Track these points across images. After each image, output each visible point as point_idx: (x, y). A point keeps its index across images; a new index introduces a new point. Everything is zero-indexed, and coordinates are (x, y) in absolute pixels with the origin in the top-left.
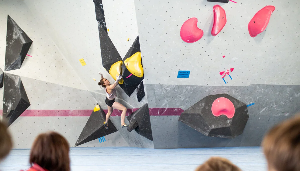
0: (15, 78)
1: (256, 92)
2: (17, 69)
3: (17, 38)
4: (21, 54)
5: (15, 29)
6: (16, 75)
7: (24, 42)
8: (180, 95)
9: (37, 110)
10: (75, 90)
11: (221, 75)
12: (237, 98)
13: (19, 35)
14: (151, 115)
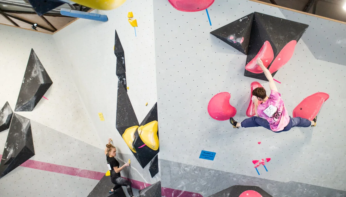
0: (24, 121)
1: (297, 191)
2: (28, 111)
3: (35, 77)
4: (35, 95)
5: (36, 65)
6: (25, 118)
7: (42, 82)
8: (200, 178)
9: (40, 162)
10: (89, 146)
11: (255, 164)
12: (272, 194)
13: (38, 73)
14: (163, 196)
